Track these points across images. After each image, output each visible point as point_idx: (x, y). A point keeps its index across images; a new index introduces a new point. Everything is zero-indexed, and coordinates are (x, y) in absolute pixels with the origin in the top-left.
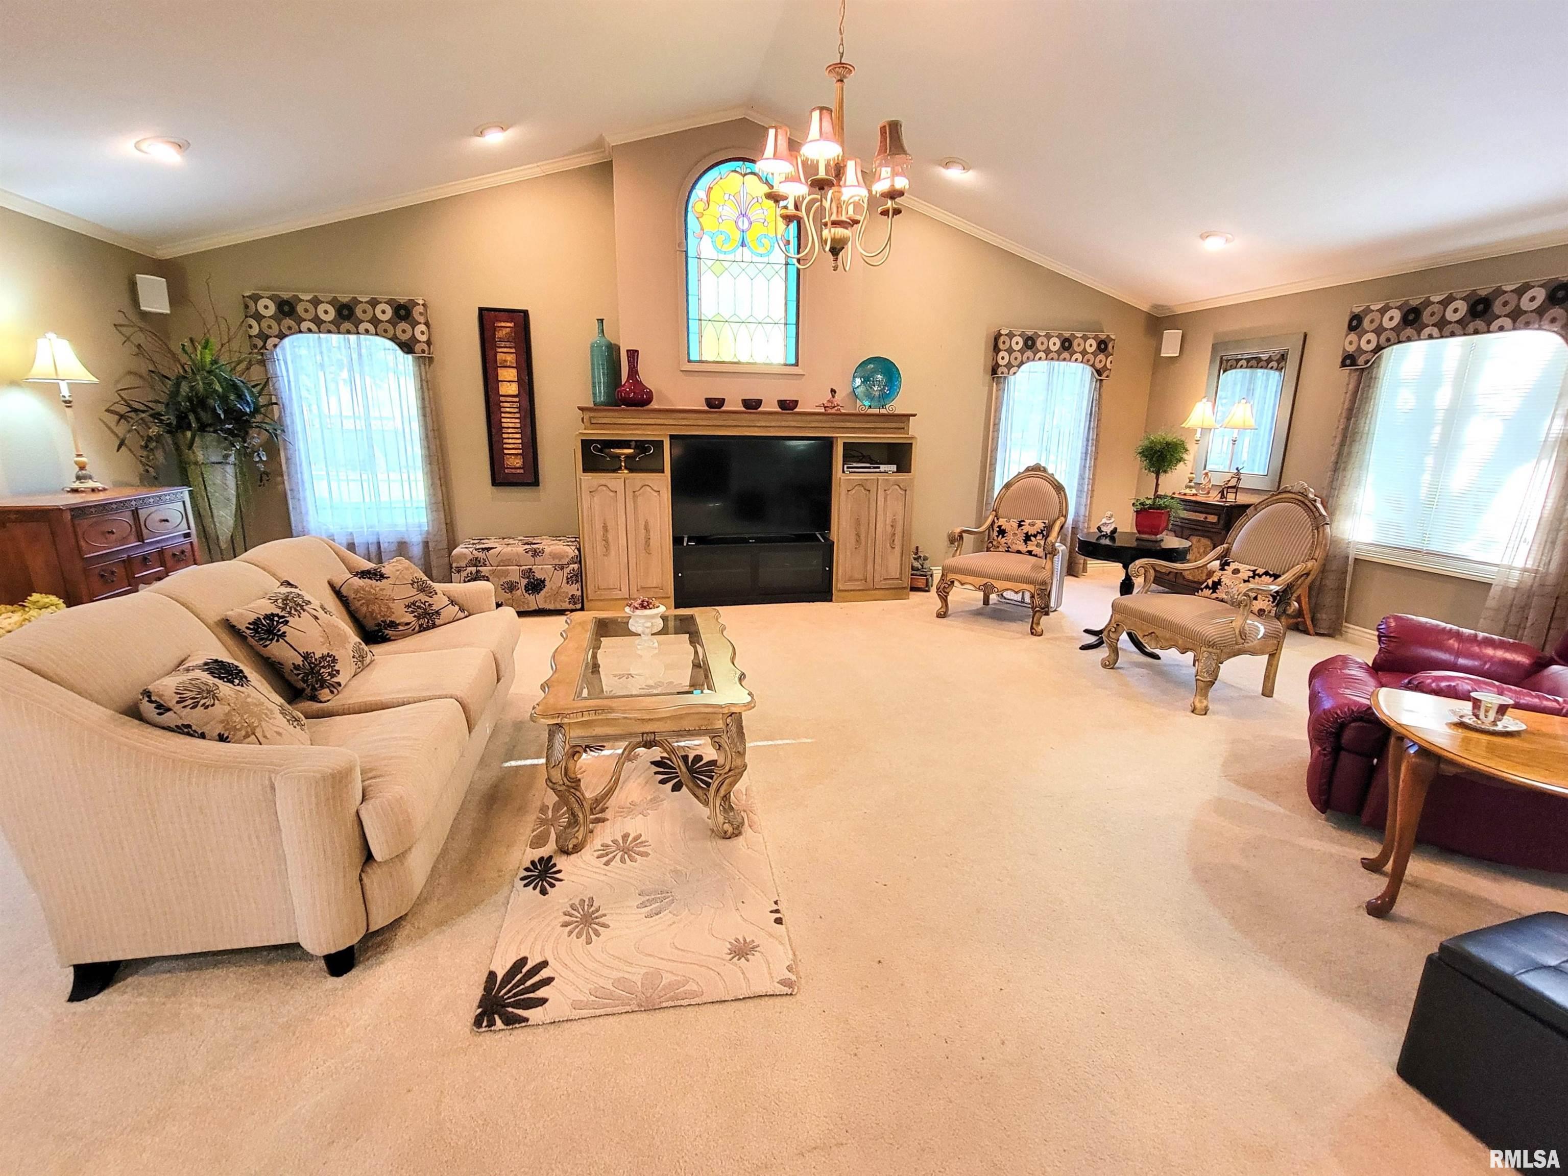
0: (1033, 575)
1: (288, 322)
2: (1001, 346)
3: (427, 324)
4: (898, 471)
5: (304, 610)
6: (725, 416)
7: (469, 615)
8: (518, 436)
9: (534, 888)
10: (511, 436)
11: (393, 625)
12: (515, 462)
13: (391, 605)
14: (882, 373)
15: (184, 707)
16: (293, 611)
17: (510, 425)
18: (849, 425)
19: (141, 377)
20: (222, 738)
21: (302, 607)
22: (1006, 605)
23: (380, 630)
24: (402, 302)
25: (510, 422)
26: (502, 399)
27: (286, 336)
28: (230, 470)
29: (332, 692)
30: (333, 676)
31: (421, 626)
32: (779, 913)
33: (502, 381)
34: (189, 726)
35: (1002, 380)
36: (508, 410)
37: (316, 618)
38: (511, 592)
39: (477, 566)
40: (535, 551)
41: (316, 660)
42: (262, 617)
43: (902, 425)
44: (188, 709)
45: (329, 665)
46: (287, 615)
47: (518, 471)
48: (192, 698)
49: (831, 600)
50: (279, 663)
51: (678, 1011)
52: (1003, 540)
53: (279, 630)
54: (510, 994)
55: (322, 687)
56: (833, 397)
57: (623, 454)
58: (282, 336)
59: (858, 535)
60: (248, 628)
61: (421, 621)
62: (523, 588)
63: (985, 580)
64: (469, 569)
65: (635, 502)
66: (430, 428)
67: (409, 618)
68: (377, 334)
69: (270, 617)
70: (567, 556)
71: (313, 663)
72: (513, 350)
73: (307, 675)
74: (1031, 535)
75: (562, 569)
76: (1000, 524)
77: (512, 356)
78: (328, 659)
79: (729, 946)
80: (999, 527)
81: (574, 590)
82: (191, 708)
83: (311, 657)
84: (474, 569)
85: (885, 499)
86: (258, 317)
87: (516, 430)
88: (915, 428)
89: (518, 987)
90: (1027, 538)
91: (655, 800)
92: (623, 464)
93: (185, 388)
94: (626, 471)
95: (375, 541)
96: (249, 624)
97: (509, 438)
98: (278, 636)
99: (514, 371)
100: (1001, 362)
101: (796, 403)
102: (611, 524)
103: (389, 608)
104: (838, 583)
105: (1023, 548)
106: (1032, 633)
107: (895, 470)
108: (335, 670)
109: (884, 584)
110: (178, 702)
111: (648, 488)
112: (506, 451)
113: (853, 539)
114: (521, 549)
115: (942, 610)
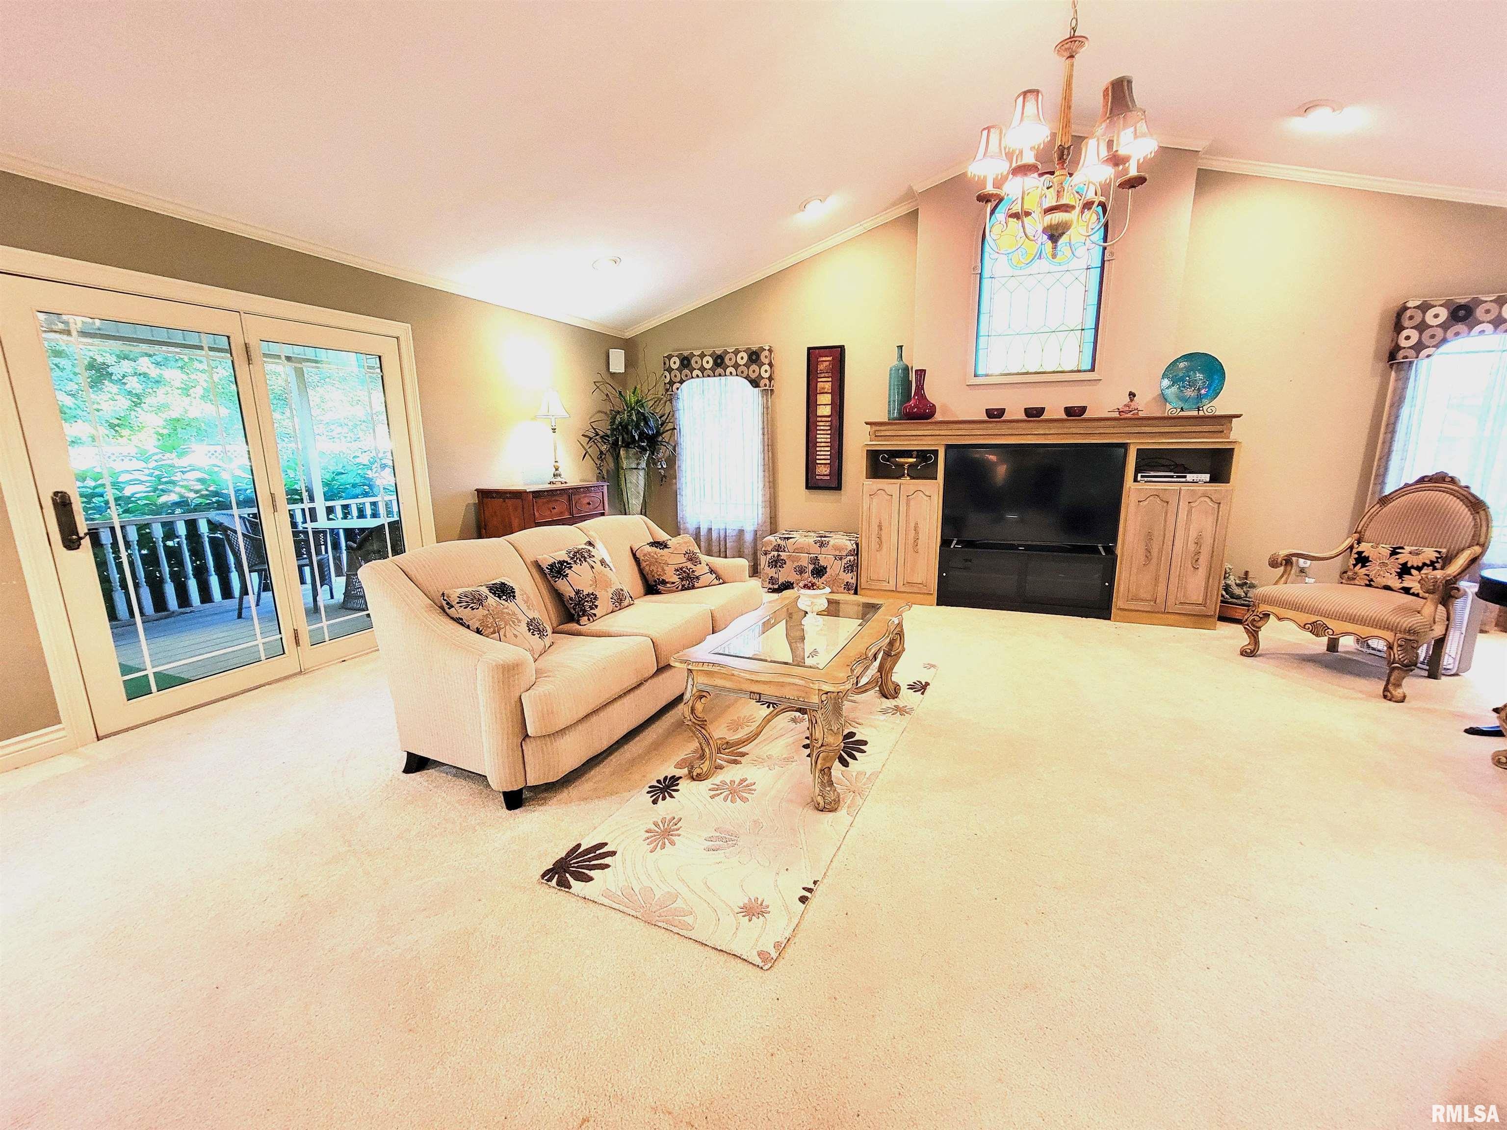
0: (1394, 619)
1: (686, 371)
2: (1406, 323)
3: (771, 365)
4: (1213, 480)
5: (586, 561)
6: (1004, 426)
7: (723, 583)
8: (828, 449)
9: (651, 797)
10: (822, 449)
11: (664, 582)
12: (823, 470)
13: (666, 568)
14: (1201, 372)
15: (461, 606)
16: (578, 561)
17: (823, 440)
18: (1147, 429)
19: (606, 413)
20: (478, 632)
21: (585, 558)
22: (1368, 657)
23: (656, 585)
24: (754, 349)
25: (823, 437)
26: (819, 419)
27: (684, 381)
28: (642, 473)
29: (589, 620)
30: (591, 608)
31: (683, 586)
32: (811, 893)
33: (819, 405)
34: (462, 619)
35: (1406, 366)
36: (822, 428)
37: (592, 567)
38: (801, 574)
39: (779, 551)
40: (822, 543)
41: (583, 596)
42: (556, 562)
43: (1219, 428)
44: (462, 608)
45: (591, 601)
46: (572, 563)
47: (826, 478)
48: (466, 602)
49: (1109, 619)
50: (562, 594)
51: (667, 933)
52: (1364, 570)
53: (565, 572)
54: (576, 865)
55: (584, 615)
56: (1132, 400)
57: (907, 463)
58: (682, 382)
59: (1148, 551)
60: (547, 568)
61: (684, 582)
62: (810, 572)
63: (1314, 618)
64: (773, 553)
65: (908, 504)
66: (766, 444)
67: (676, 579)
68: (737, 375)
69: (561, 563)
70: (847, 549)
71: (581, 598)
72: (830, 379)
73: (576, 605)
74: (1412, 567)
75: (841, 559)
76: (1360, 549)
77: (828, 383)
78: (592, 596)
79: (746, 902)
80: (1359, 553)
81: (849, 578)
82: (464, 608)
83: (581, 593)
84: (776, 553)
85: (1189, 512)
86: (670, 370)
87: (827, 444)
88: (1237, 432)
89: (586, 862)
90: (1404, 570)
91: (788, 760)
92: (906, 472)
93: (618, 419)
94: (908, 478)
95: (724, 527)
96: (549, 565)
97: (821, 451)
98: (564, 576)
99: (829, 396)
100: (1403, 343)
101: (1083, 409)
102: (885, 525)
103: (663, 570)
104: (1119, 601)
105: (1396, 583)
106: (1385, 697)
107: (1208, 480)
108: (595, 605)
109: (1178, 608)
110: (458, 603)
111: (921, 494)
112: (818, 462)
113: (1141, 552)
114: (811, 540)
115: (1250, 647)
